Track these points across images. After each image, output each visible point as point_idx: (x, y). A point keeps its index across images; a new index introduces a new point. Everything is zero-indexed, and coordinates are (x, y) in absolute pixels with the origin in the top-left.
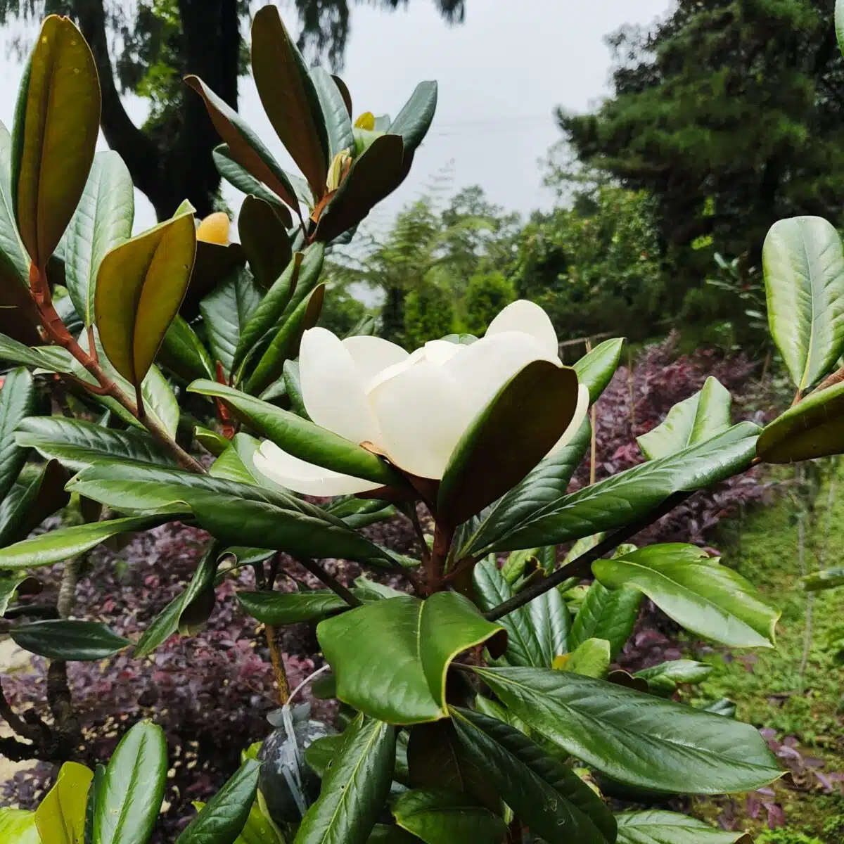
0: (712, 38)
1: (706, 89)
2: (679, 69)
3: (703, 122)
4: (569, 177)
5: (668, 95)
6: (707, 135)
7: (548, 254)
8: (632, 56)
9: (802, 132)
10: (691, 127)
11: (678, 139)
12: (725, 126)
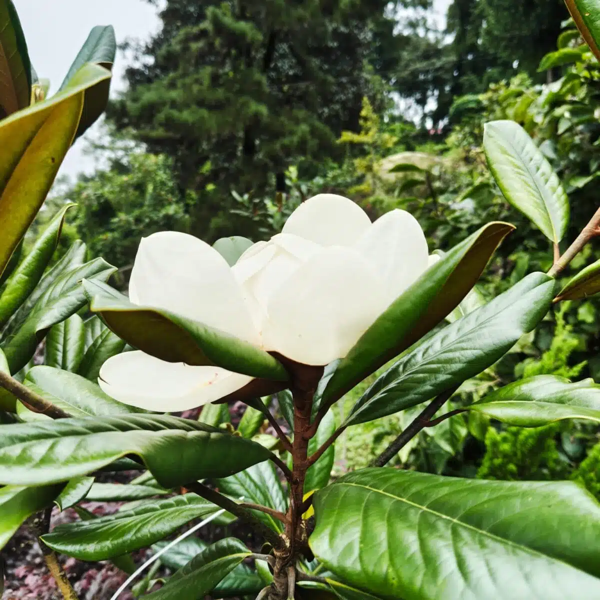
0: (195, 46)
1: (198, 81)
2: (176, 68)
3: (201, 103)
4: (103, 147)
5: (172, 85)
6: (204, 113)
7: (99, 204)
8: (136, 58)
9: (263, 110)
10: (194, 107)
11: (186, 116)
12: (216, 107)
